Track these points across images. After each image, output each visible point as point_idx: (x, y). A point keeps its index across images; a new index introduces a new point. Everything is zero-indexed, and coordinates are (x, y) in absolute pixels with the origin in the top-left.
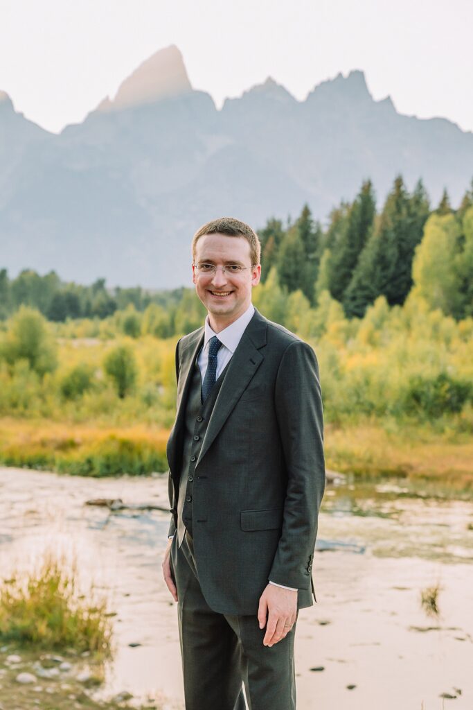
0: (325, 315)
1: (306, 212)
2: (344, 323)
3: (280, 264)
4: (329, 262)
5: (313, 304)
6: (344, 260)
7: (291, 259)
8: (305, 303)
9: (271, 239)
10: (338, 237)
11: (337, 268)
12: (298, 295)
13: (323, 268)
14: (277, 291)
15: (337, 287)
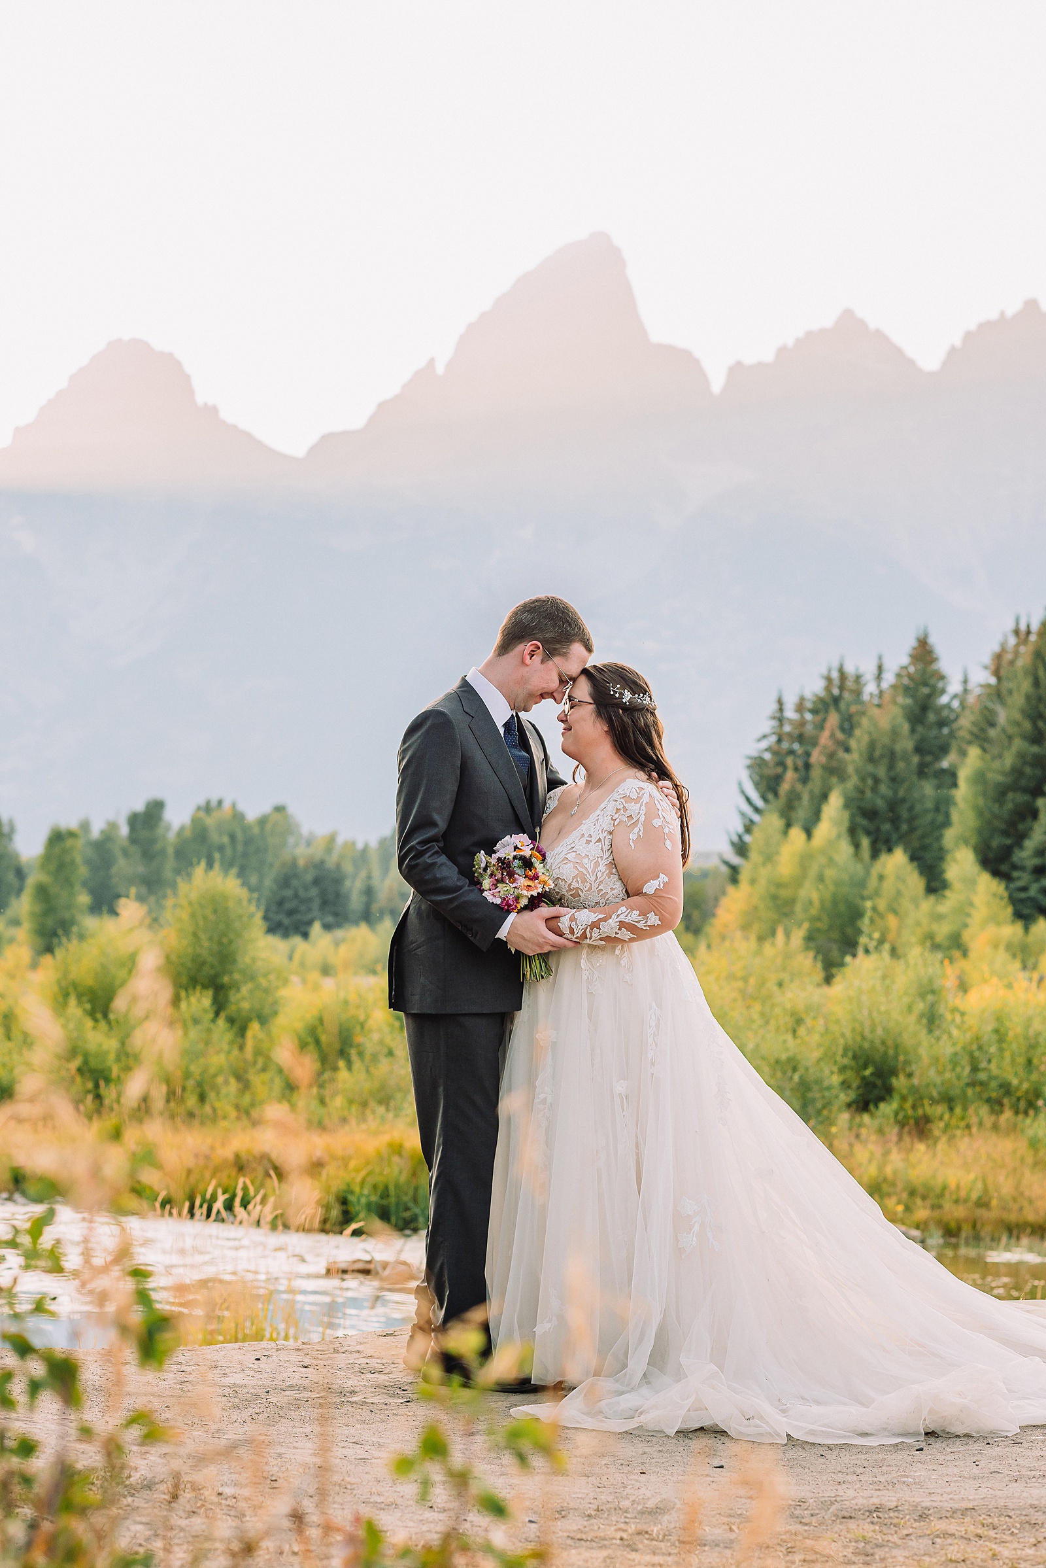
0: (964, 910)
1: (924, 653)
2: (1012, 931)
3: (853, 781)
4: (980, 778)
5: (935, 883)
6: (1017, 772)
7: (882, 772)
8: (915, 882)
9: (833, 719)
10: (1002, 716)
11: (1001, 793)
12: (896, 861)
13: (963, 793)
14: (845, 848)
15: (995, 843)
